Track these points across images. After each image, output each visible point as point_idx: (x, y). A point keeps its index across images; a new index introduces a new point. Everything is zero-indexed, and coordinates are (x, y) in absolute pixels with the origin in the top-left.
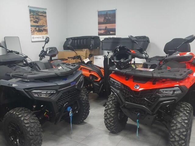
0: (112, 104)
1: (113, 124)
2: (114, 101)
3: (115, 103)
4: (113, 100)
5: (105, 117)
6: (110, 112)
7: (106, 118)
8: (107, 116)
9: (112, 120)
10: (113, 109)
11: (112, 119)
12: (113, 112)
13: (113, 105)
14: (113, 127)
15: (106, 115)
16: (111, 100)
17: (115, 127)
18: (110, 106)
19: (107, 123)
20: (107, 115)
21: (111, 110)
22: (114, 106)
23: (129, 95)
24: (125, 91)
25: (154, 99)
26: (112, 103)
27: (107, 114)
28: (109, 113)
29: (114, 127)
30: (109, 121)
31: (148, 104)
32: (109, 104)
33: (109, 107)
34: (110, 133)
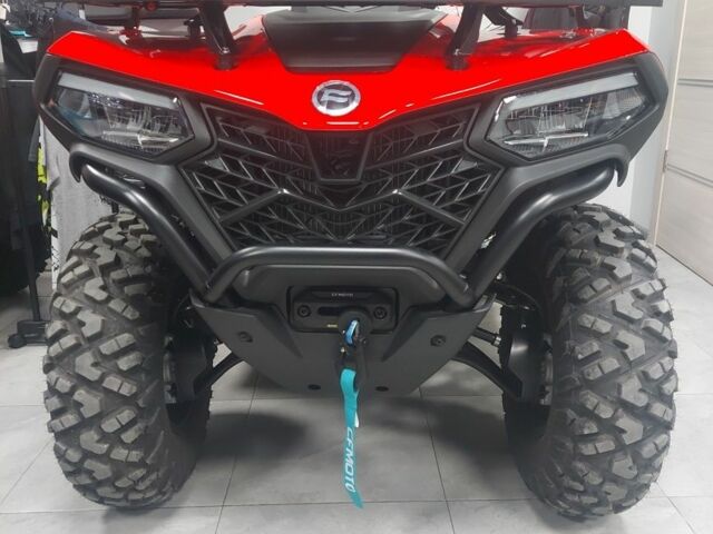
0: (109, 299)
1: (135, 456)
2: (116, 275)
3: (129, 290)
4: (105, 270)
5: (56, 414)
6: (95, 365)
7: (70, 419)
8: (79, 405)
9: (124, 428)
10: (125, 339)
11: (126, 415)
12: (124, 363)
13: (116, 305)
14: (139, 473)
15: (66, 397)
16: (89, 275)
17: (150, 470)
18: (92, 322)
19: (87, 455)
20: (81, 395)
21: (107, 347)
22: (130, 314)
23: (262, 191)
24: (219, 164)
25: (473, 187)
26: (101, 296)
27: (73, 390)
28: (94, 374)
29: (149, 473)
30: (104, 437)
31: (428, 232)
32: (78, 310)
33: (88, 331)
34: (107, 517)
